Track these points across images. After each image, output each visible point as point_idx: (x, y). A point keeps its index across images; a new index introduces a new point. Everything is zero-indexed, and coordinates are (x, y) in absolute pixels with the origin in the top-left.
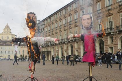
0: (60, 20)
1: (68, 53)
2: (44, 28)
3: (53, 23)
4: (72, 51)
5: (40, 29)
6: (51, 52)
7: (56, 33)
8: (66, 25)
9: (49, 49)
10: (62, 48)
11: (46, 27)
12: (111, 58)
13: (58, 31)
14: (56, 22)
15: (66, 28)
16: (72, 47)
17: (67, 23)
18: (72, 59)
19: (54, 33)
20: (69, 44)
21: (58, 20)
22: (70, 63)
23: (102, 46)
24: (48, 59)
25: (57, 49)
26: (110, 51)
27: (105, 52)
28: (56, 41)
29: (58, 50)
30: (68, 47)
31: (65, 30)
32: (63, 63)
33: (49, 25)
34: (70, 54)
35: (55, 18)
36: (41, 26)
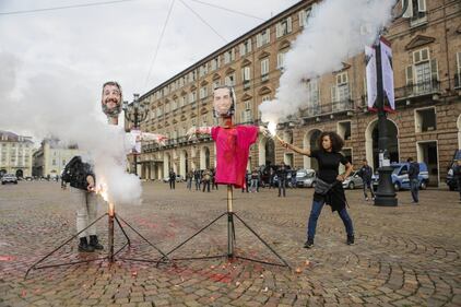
0: (184, 94)
1: (198, 165)
2: (147, 111)
3: (167, 102)
4: (207, 161)
5: (139, 112)
6: (162, 162)
7: (175, 122)
8: (195, 105)
9: (159, 157)
10: (186, 155)
11: (153, 108)
12: (289, 177)
13: (178, 118)
14: (175, 98)
15: (195, 112)
16: (208, 152)
17: (198, 101)
18: (208, 177)
19: (170, 121)
20: (202, 146)
21: (178, 94)
22: (202, 186)
23: (270, 151)
24: (157, 177)
25: (175, 157)
26: (287, 161)
27: (277, 163)
28: (161, 140)
29: (178, 159)
30: (198, 153)
31: (193, 116)
32: (190, 186)
33: (160, 105)
34: (203, 166)
35: (173, 90)
36: (142, 106)
